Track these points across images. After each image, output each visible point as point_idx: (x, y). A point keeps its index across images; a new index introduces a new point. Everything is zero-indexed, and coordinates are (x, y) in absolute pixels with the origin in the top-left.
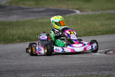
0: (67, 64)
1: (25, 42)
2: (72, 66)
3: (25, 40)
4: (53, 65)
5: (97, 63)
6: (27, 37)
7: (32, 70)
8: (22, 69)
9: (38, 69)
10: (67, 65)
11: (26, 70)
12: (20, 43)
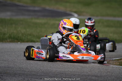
0: (57, 71)
1: (16, 42)
2: (62, 73)
3: (16, 40)
4: (42, 71)
5: (89, 73)
6: (18, 37)
7: (20, 74)
8: (9, 72)
9: (26, 73)
10: (57, 73)
11: (13, 73)
12: (11, 43)
